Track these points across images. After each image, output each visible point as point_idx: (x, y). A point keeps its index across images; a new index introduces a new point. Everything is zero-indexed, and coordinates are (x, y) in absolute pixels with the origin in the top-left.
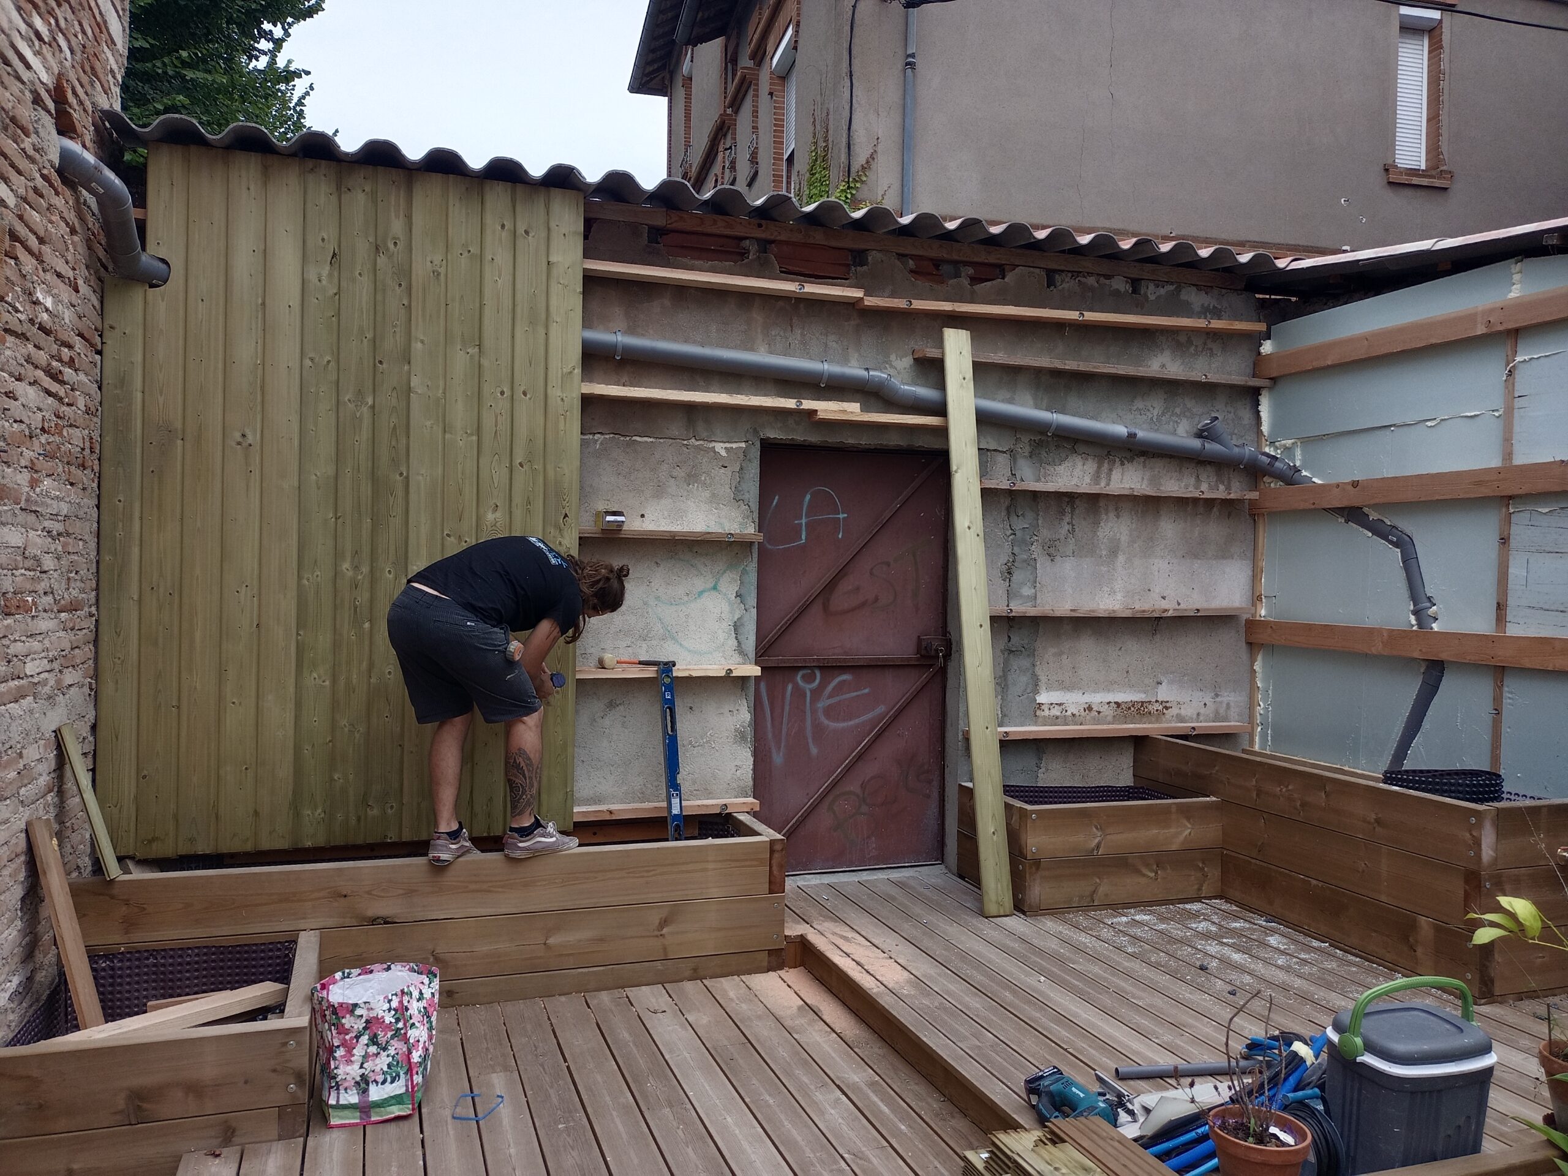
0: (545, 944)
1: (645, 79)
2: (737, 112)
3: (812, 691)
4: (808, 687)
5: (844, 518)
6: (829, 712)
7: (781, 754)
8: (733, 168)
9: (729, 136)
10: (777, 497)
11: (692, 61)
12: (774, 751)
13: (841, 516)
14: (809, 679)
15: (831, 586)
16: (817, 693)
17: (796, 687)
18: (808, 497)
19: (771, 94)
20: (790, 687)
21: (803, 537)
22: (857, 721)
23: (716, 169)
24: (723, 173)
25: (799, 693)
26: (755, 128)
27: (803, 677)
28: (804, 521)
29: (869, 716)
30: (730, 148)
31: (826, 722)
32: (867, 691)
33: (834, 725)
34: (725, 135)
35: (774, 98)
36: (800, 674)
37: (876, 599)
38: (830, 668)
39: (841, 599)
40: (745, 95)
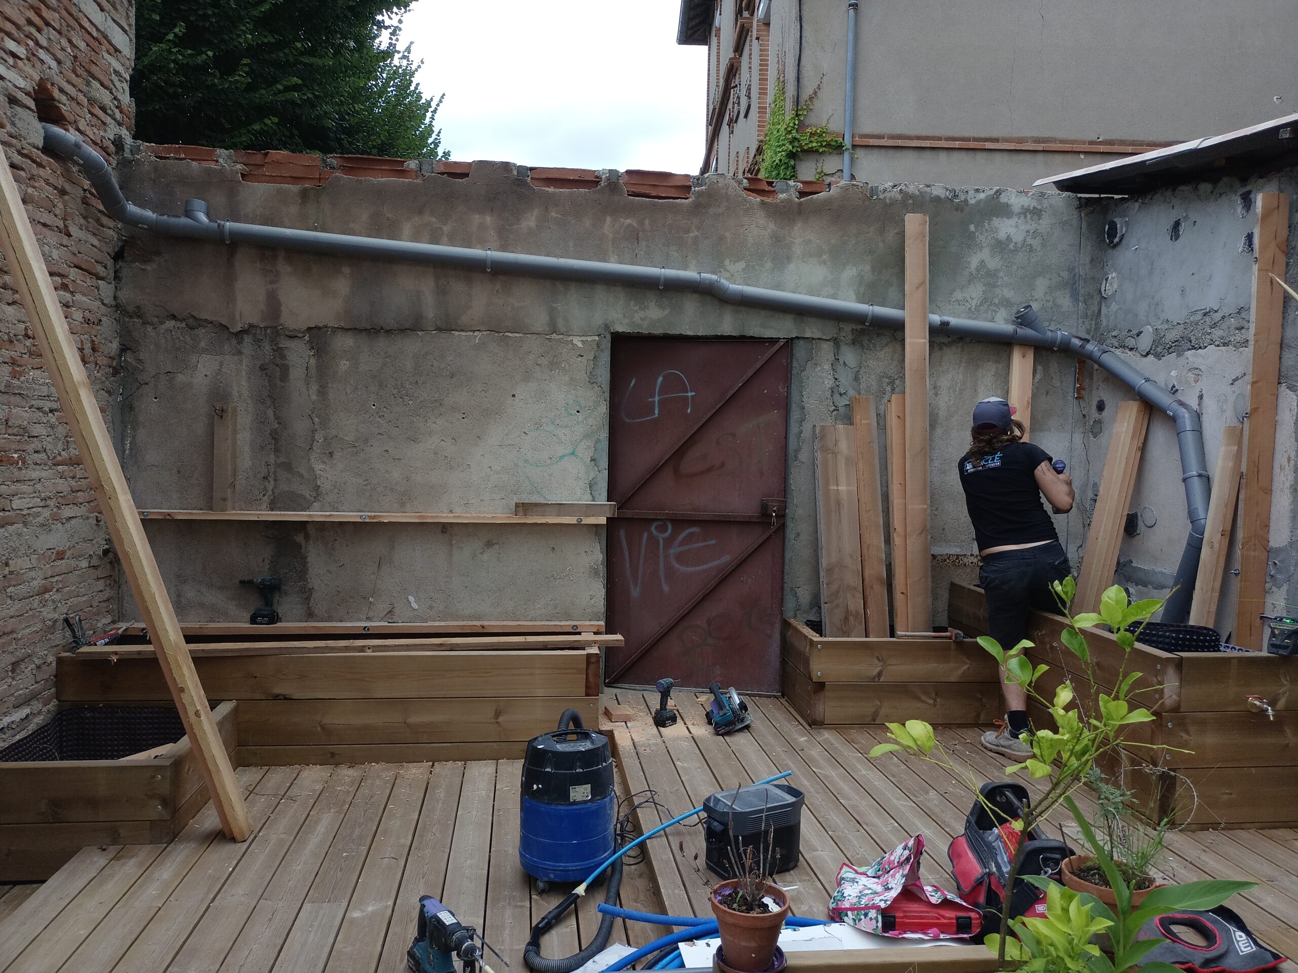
0: (405, 723)
1: (689, 32)
2: (741, 56)
3: (665, 540)
4: (661, 537)
5: (692, 396)
6: (679, 558)
7: (638, 589)
8: (739, 104)
9: (737, 76)
10: (634, 380)
11: (720, 14)
12: (632, 586)
13: (690, 394)
14: (663, 529)
15: (680, 452)
16: (669, 542)
17: (651, 536)
18: (660, 379)
19: (758, 38)
20: (645, 535)
21: (656, 412)
22: (706, 566)
23: (730, 106)
24: (733, 108)
25: (653, 541)
26: (750, 68)
27: (656, 528)
28: (657, 399)
29: (716, 563)
30: (736, 86)
31: (677, 566)
32: (713, 542)
33: (684, 569)
34: (735, 75)
35: (760, 42)
36: (655, 525)
37: (723, 465)
38: (680, 522)
39: (690, 463)
40: (745, 41)
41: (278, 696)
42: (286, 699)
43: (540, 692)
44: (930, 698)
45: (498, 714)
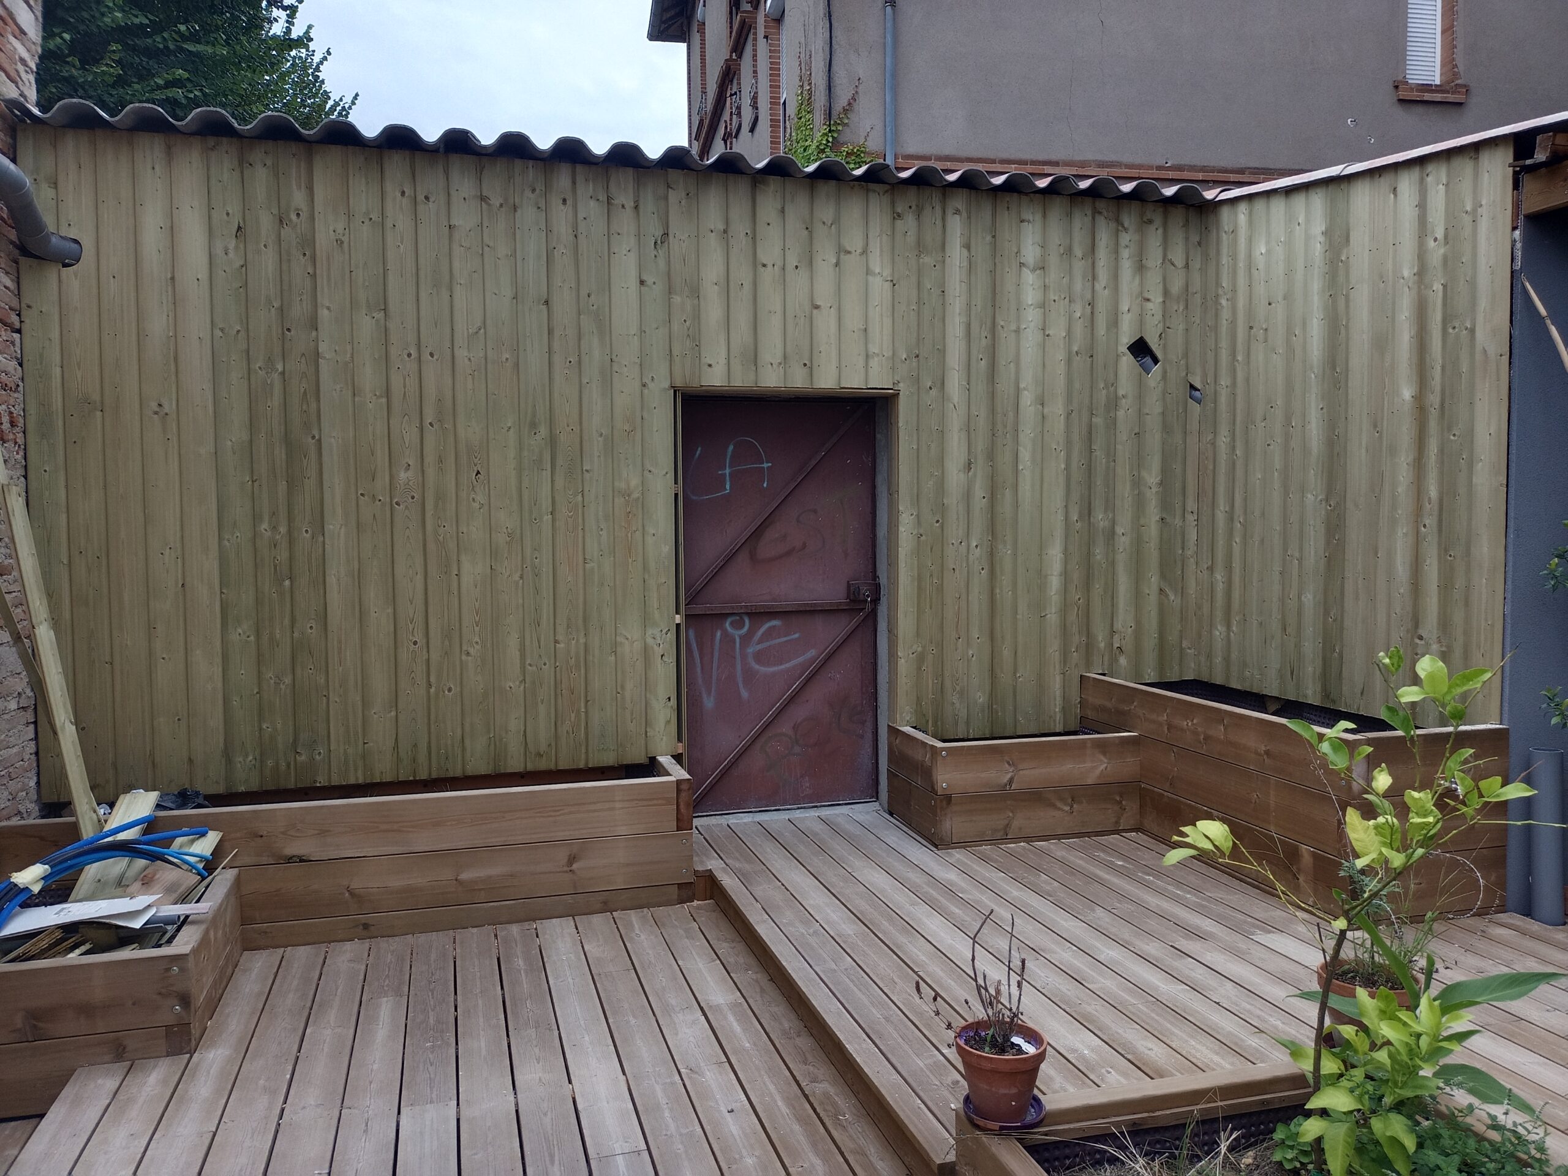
0: (456, 880)
1: (663, 26)
2: (740, 56)
3: (741, 637)
4: (737, 634)
5: (768, 467)
6: (759, 657)
7: (712, 698)
8: (739, 114)
9: (735, 81)
10: (699, 449)
11: (704, 6)
12: (705, 696)
13: (765, 465)
14: (738, 625)
15: (757, 534)
16: (746, 639)
17: (725, 634)
18: (731, 448)
19: (766, 37)
20: (719, 634)
21: (728, 487)
22: (787, 665)
23: (726, 116)
24: (731, 120)
25: (728, 639)
26: (755, 72)
27: (732, 624)
28: (727, 471)
29: (801, 659)
30: (736, 93)
31: (757, 667)
32: (797, 636)
33: (763, 669)
34: (732, 81)
35: (769, 41)
36: (729, 620)
37: (804, 546)
38: (759, 615)
39: (767, 548)
40: (746, 39)
41: (291, 858)
42: (302, 861)
43: (622, 830)
44: (1066, 805)
45: (572, 859)
